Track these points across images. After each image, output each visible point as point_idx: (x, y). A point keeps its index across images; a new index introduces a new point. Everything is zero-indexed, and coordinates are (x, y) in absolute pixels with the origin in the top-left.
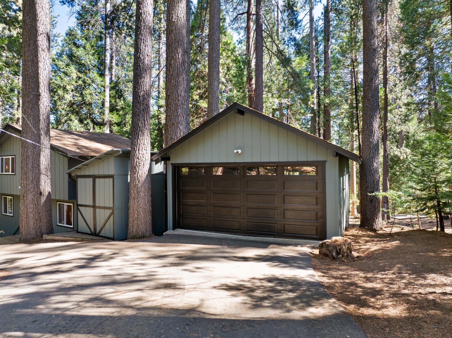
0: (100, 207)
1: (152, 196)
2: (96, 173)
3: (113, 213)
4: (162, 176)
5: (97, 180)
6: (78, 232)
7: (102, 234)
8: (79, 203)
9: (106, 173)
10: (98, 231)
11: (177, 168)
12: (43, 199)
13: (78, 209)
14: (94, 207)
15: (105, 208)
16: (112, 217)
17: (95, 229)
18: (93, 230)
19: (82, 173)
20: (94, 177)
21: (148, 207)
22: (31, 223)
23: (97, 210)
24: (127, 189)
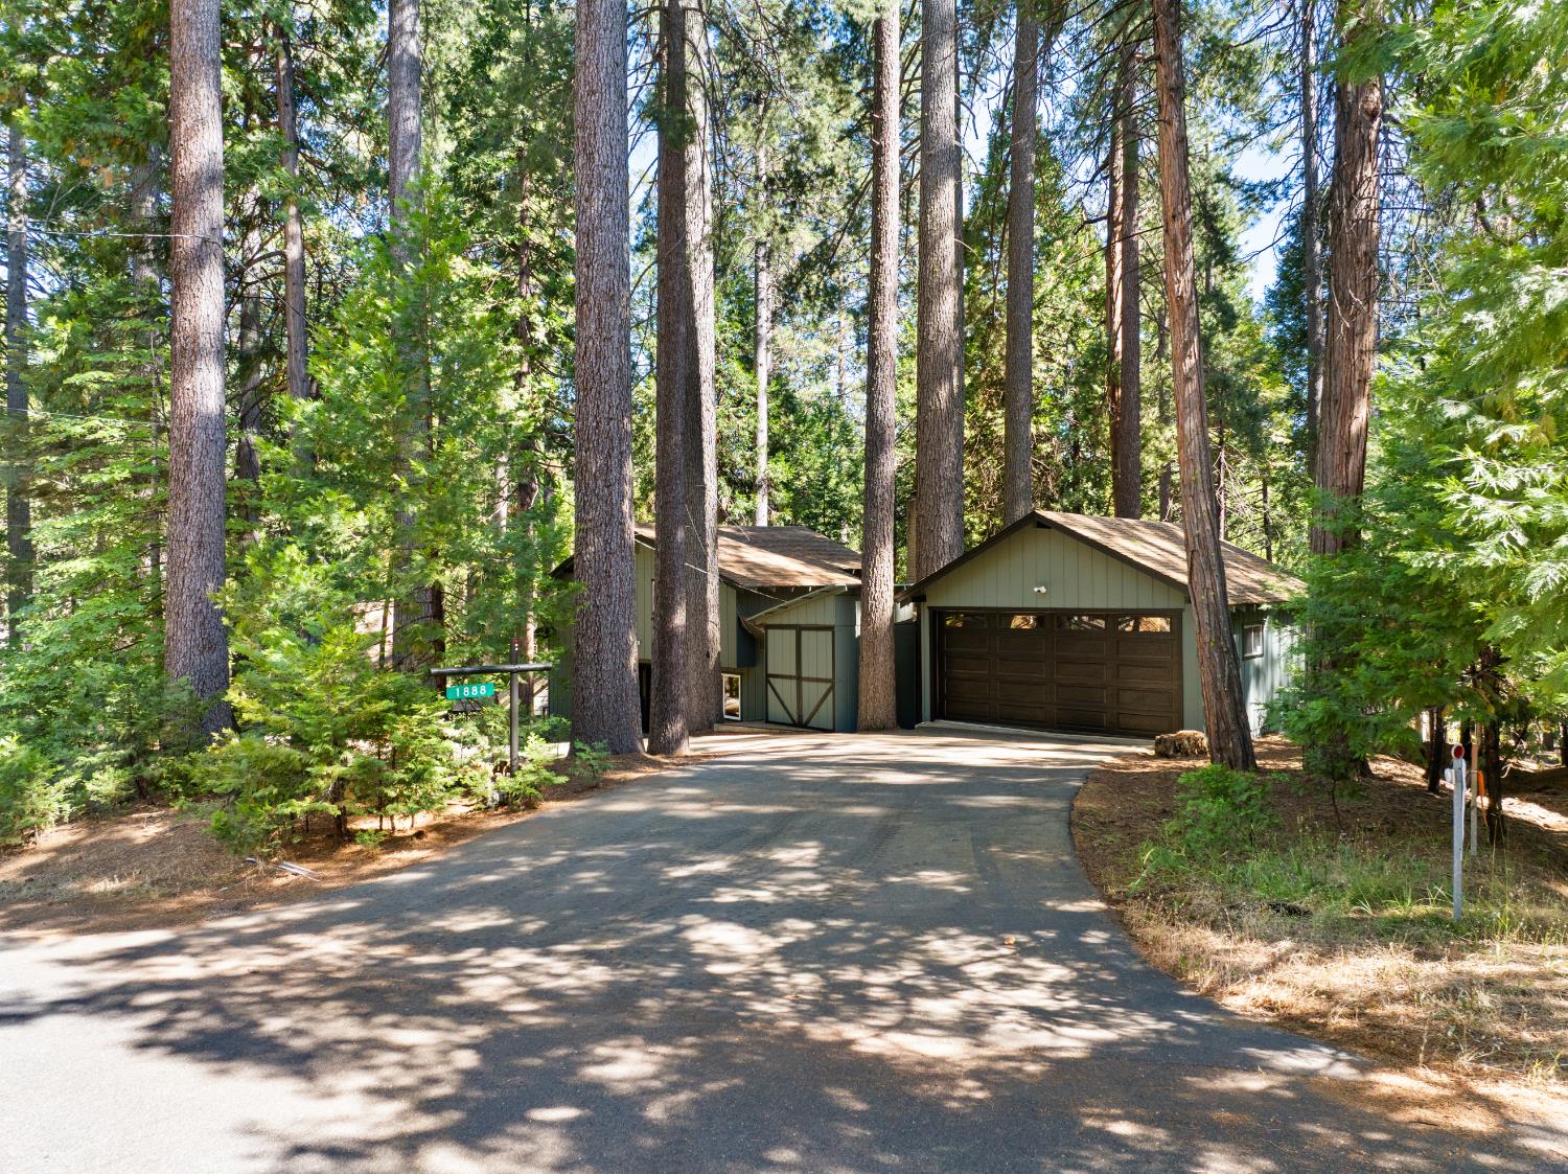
0: (809, 680)
1: (896, 661)
2: (802, 621)
3: (832, 688)
4: (913, 626)
5: (804, 634)
6: (767, 722)
7: (812, 724)
8: (770, 672)
9: (821, 622)
10: (805, 719)
11: (938, 615)
12: (712, 662)
13: (768, 682)
14: (799, 678)
15: (818, 680)
16: (831, 695)
17: (800, 716)
18: (795, 717)
19: (777, 621)
20: (799, 629)
21: (891, 681)
22: (695, 703)
23: (805, 684)
24: (855, 646)
